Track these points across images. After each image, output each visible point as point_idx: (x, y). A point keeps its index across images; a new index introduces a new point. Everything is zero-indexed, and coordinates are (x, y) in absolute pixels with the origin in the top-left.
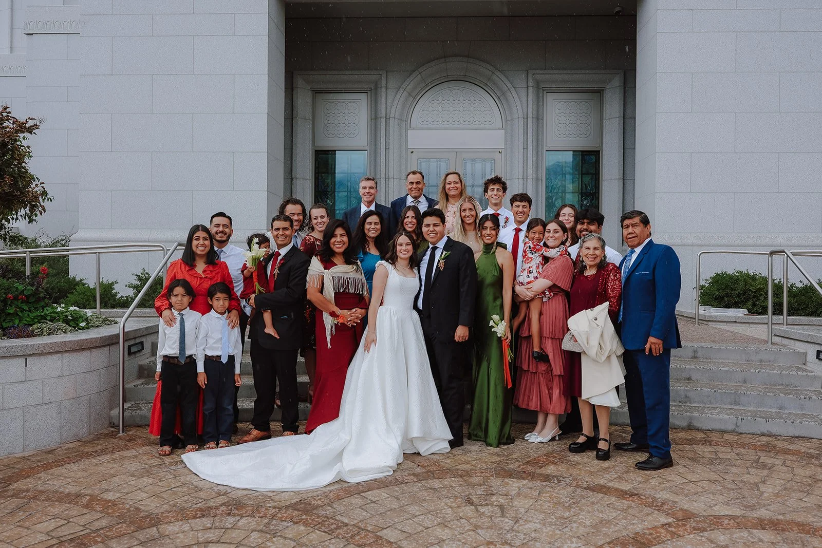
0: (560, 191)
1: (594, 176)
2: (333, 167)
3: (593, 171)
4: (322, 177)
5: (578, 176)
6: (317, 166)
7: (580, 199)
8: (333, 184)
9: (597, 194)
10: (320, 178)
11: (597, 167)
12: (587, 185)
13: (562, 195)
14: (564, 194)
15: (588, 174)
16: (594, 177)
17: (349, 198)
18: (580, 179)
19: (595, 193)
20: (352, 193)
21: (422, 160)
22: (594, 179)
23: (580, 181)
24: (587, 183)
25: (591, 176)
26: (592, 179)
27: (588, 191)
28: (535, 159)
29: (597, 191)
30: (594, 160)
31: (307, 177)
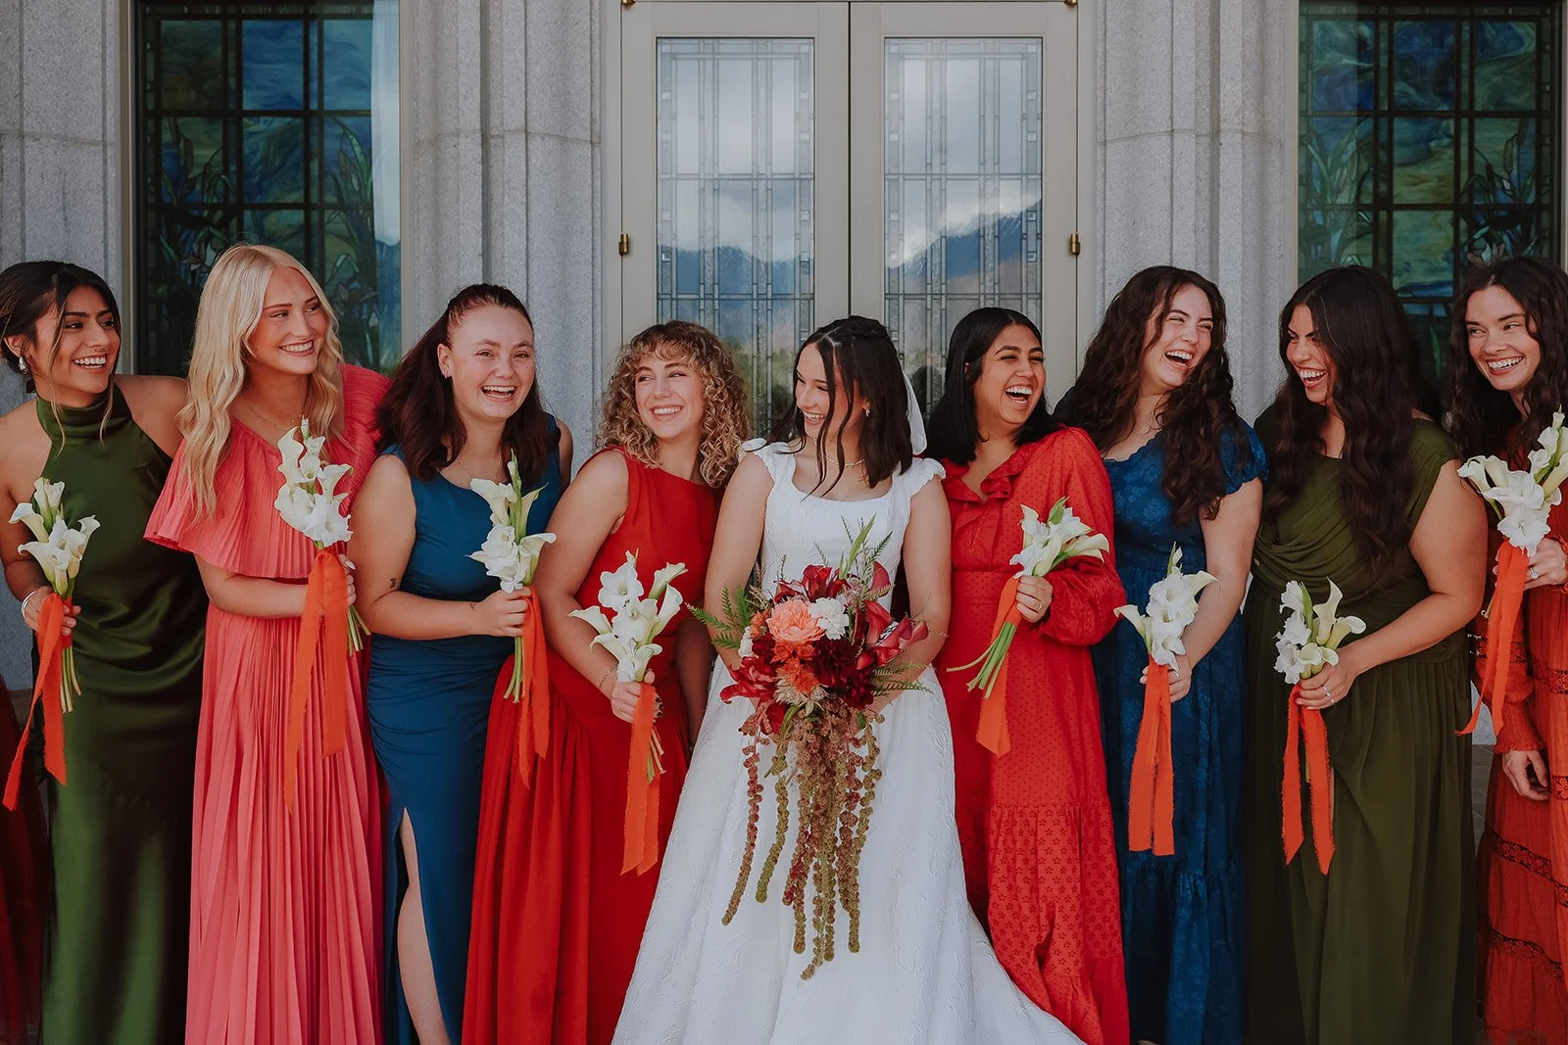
0: (1367, 200)
1: (1532, 122)
2: (232, 81)
3: (1524, 100)
4: (178, 135)
5: (1451, 123)
6: (151, 75)
7: (1463, 239)
8: (233, 168)
9: (1545, 218)
10: (167, 137)
11: (1546, 78)
12: (1499, 171)
13: (1376, 217)
14: (1383, 215)
15: (1499, 112)
16: (1532, 130)
17: (315, 240)
18: (1464, 140)
19: (1538, 208)
20: (328, 213)
21: (679, 47)
22: (1529, 141)
23: (1464, 150)
24: (1493, 158)
25: (1515, 123)
26: (1519, 138)
27: (1503, 199)
28: (1252, 31)
29: (1546, 200)
30: (1530, 46)
31: (93, 131)
